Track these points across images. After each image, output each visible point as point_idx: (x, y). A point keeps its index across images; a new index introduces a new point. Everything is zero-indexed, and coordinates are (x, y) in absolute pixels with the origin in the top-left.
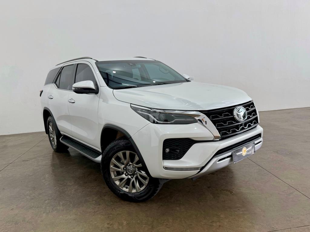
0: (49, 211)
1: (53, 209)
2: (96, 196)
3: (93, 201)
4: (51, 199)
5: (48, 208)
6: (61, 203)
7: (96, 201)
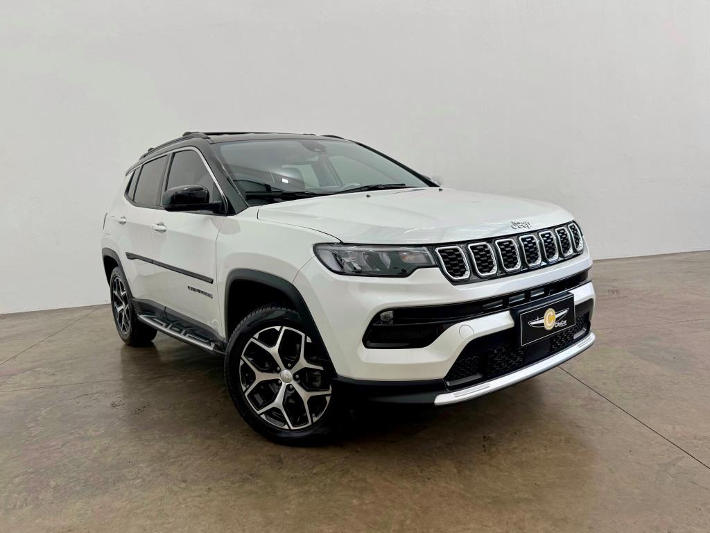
0: (15, 506)
1: (26, 499)
2: (148, 466)
3: (137, 478)
4: (32, 473)
5: (16, 495)
6: (53, 483)
7: (144, 480)
